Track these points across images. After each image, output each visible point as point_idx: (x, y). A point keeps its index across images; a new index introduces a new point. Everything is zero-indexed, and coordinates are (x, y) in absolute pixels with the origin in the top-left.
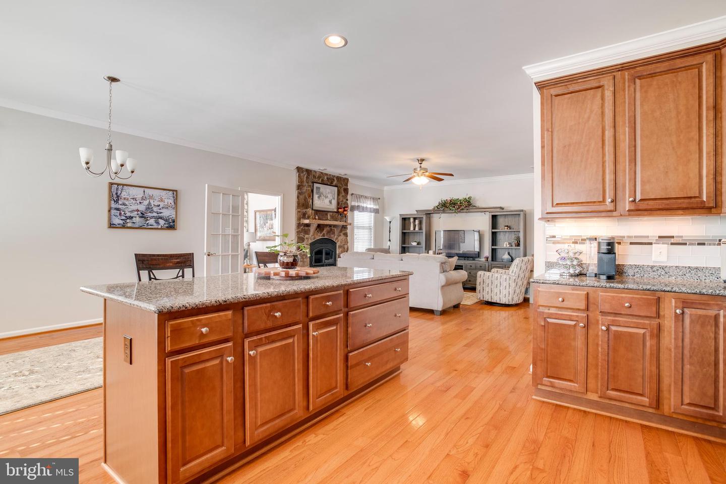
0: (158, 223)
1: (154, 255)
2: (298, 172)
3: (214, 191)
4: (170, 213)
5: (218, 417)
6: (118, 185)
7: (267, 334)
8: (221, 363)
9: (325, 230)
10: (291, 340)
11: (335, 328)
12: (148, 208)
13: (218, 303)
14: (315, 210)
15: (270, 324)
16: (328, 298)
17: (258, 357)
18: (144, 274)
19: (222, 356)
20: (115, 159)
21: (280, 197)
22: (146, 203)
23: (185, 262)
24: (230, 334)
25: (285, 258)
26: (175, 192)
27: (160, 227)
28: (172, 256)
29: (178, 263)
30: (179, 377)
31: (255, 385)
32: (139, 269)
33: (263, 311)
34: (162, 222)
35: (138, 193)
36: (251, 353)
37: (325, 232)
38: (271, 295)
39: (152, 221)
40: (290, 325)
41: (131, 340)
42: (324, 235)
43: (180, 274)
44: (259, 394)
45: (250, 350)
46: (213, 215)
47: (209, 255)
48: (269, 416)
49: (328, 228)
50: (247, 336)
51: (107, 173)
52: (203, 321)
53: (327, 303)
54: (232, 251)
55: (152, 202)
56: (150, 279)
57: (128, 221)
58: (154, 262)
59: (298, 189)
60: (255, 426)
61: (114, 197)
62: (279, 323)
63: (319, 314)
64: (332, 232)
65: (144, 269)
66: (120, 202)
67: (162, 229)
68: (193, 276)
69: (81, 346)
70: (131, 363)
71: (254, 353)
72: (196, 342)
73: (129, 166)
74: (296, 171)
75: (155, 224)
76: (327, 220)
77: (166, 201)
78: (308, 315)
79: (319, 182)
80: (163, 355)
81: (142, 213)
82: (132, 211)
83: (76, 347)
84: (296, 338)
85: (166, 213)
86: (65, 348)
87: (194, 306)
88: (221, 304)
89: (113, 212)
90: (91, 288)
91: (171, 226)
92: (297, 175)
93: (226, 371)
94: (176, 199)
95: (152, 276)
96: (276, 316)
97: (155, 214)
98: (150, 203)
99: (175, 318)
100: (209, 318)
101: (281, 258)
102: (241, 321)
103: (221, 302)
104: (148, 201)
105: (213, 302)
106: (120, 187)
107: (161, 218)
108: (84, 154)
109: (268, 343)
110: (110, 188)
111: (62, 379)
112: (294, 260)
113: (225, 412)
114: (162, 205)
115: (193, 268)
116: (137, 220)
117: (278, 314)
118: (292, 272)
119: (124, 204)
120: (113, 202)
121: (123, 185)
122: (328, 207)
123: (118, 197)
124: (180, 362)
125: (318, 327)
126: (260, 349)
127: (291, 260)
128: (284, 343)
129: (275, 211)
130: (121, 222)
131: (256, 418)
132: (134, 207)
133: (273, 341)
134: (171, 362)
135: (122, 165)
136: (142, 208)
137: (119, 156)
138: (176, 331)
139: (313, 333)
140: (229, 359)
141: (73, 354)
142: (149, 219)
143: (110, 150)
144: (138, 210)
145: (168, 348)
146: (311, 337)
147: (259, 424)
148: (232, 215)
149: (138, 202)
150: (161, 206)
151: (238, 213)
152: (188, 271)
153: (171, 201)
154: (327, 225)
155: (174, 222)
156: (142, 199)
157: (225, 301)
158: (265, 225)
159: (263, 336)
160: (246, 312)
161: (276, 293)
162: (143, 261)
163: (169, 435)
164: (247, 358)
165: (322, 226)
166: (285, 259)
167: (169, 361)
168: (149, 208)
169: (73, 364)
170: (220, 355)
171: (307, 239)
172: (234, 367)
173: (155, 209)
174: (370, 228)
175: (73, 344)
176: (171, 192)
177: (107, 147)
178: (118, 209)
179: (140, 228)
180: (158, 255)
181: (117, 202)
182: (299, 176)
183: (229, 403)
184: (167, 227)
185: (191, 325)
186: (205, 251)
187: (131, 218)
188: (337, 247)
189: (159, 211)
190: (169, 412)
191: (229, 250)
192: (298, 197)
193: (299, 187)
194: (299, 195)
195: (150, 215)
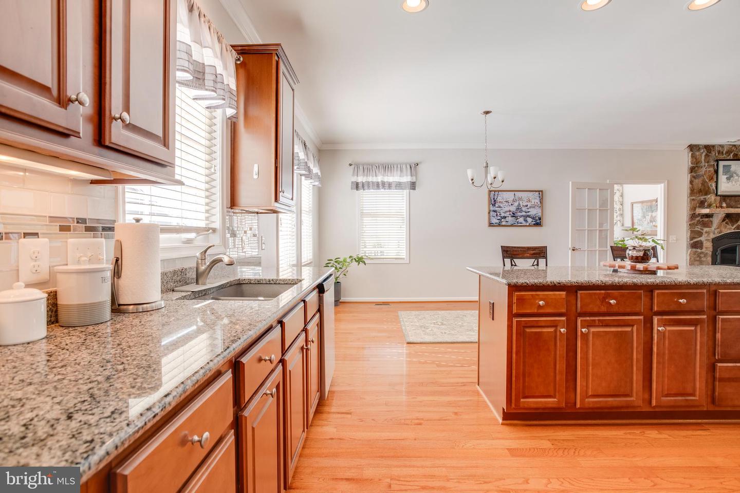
0: (526, 221)
1: (515, 247)
2: (691, 150)
3: (578, 188)
4: (537, 212)
5: (552, 374)
6: (495, 191)
7: (601, 318)
8: (556, 331)
10: (629, 329)
11: (693, 328)
12: (517, 209)
13: (553, 284)
14: (720, 196)
15: (604, 309)
16: (682, 296)
17: (591, 336)
18: (508, 261)
19: (556, 326)
20: (490, 173)
21: (663, 185)
22: (516, 204)
23: (539, 254)
24: (564, 310)
25: (635, 252)
26: (541, 192)
27: (528, 224)
28: (529, 248)
29: (534, 254)
30: (521, 333)
31: (587, 359)
32: (504, 258)
33: (597, 297)
34: (529, 220)
35: (510, 196)
36: (583, 330)
38: (605, 283)
39: (521, 220)
40: (628, 314)
41: (493, 303)
42: (737, 228)
43: (536, 263)
44: (591, 368)
45: (583, 327)
46: (578, 211)
47: (573, 250)
48: (600, 392)
50: (581, 315)
51: (485, 186)
52: (541, 296)
53: (680, 301)
54: (599, 246)
55: (521, 203)
56: (512, 265)
57: (503, 220)
58: (515, 253)
59: (691, 172)
60: (586, 395)
61: (493, 202)
62: (615, 310)
63: (667, 310)
65: (507, 257)
66: (497, 205)
67: (529, 226)
68: (547, 265)
69: (469, 314)
70: (493, 320)
71: (585, 331)
72: (535, 311)
73: (500, 178)
74: (687, 150)
75: (524, 222)
77: (533, 201)
78: (652, 309)
79: (728, 158)
80: (511, 315)
81: (513, 213)
82: (506, 212)
83: (467, 314)
84: (635, 328)
85: (533, 212)
86: (461, 313)
87: (534, 284)
88: (555, 285)
89: (492, 213)
90: (473, 268)
91: (538, 223)
92: (690, 154)
93: (560, 339)
94: (542, 198)
95: (513, 264)
96: (610, 303)
97: (524, 214)
98: (519, 204)
99: (520, 291)
100: (547, 295)
101: (630, 253)
102: (574, 302)
103: (555, 283)
104: (518, 202)
105: (549, 283)
106: (496, 193)
107: (529, 216)
108: (470, 173)
109: (602, 326)
110: (489, 195)
111: (458, 332)
112: (645, 254)
113: (557, 371)
114: (530, 204)
115: (546, 258)
116: (510, 219)
117: (612, 302)
118: (640, 266)
119: (500, 207)
120: (491, 205)
121: (499, 191)
123: (495, 201)
124: (523, 322)
125: (665, 323)
126: (593, 330)
127: (641, 254)
128: (620, 329)
129: (657, 202)
130: (498, 221)
131: (587, 386)
132: (507, 209)
133: (607, 326)
134: (516, 321)
135: (495, 178)
136: (513, 209)
137: (492, 171)
138: (521, 300)
139: (658, 328)
140: (562, 330)
141: (465, 318)
142: (519, 218)
143: (487, 167)
144: (510, 211)
145: (515, 311)
146: (655, 331)
147: (590, 394)
148: (600, 210)
149: (510, 204)
150: (529, 206)
151: (607, 207)
152: (542, 261)
153: (538, 201)
155: (540, 219)
156: (514, 201)
157: (559, 283)
158: (645, 217)
159: (597, 318)
160: (579, 295)
161: (610, 282)
162: (507, 251)
163: (514, 372)
164: (579, 334)
165: (733, 216)
166: (635, 254)
167: (515, 320)
168: (519, 209)
169: (465, 324)
170: (555, 325)
171: (706, 233)
172: (568, 339)
173: (524, 209)
175: (465, 312)
176: (537, 193)
177: (485, 165)
178: (495, 211)
179: (512, 225)
180: (518, 247)
181: (494, 205)
182: (693, 156)
183: (561, 366)
184: (534, 224)
185: (531, 298)
186: (570, 246)
187: (505, 217)
189: (527, 210)
190: (514, 356)
191: (596, 246)
192: (691, 182)
193: (692, 170)
194: (693, 179)
195: (519, 214)
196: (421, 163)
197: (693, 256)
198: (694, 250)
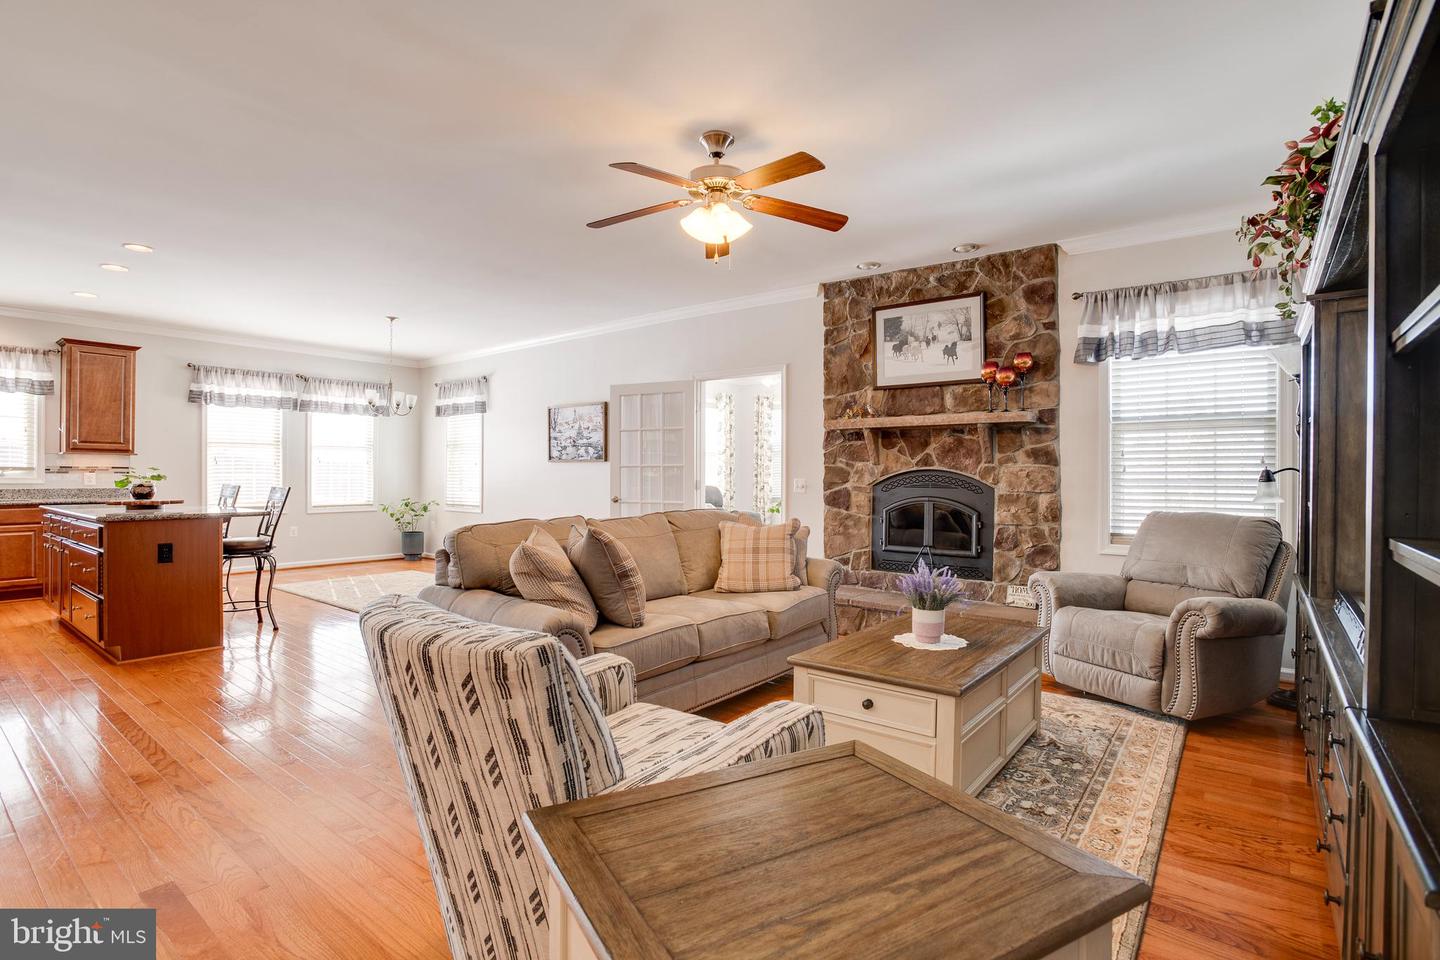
0: (587, 452)
2: (826, 296)
4: (599, 439)
6: (556, 407)
9: (933, 445)
12: (579, 433)
14: (884, 389)
21: (777, 375)
22: (577, 426)
26: (605, 405)
27: (589, 458)
34: (591, 450)
35: (569, 415)
37: (932, 449)
39: (582, 451)
42: (926, 461)
49: (947, 439)
55: (582, 424)
57: (564, 452)
59: (827, 342)
61: (552, 424)
64: (963, 451)
66: (557, 430)
67: (592, 459)
74: (817, 297)
75: (585, 455)
76: (942, 410)
77: (595, 420)
79: (901, 301)
81: (574, 441)
82: (566, 439)
85: (595, 439)
89: (552, 442)
91: (601, 456)
92: (823, 306)
94: (607, 415)
97: (585, 441)
98: (580, 426)
104: (579, 423)
106: (557, 411)
107: (590, 445)
110: (549, 414)
114: (591, 425)
116: (570, 450)
119: (560, 432)
120: (551, 430)
121: (560, 407)
122: (942, 369)
123: (555, 423)
130: (558, 454)
132: (567, 435)
136: (574, 434)
142: (579, 447)
144: (570, 438)
148: (664, 432)
149: (570, 426)
150: (590, 429)
153: (600, 420)
154: (939, 429)
155: (603, 449)
156: (574, 421)
165: (916, 433)
171: (856, 472)
173: (585, 433)
174: (1268, 422)
176: (600, 407)
178: (555, 439)
179: (572, 460)
181: (554, 429)
182: (829, 307)
184: (596, 458)
187: (565, 448)
188: (996, 501)
189: (588, 435)
192: (827, 364)
193: (828, 336)
194: (829, 357)
195: (581, 442)
196: (491, 375)
197: (831, 522)
198: (835, 510)
